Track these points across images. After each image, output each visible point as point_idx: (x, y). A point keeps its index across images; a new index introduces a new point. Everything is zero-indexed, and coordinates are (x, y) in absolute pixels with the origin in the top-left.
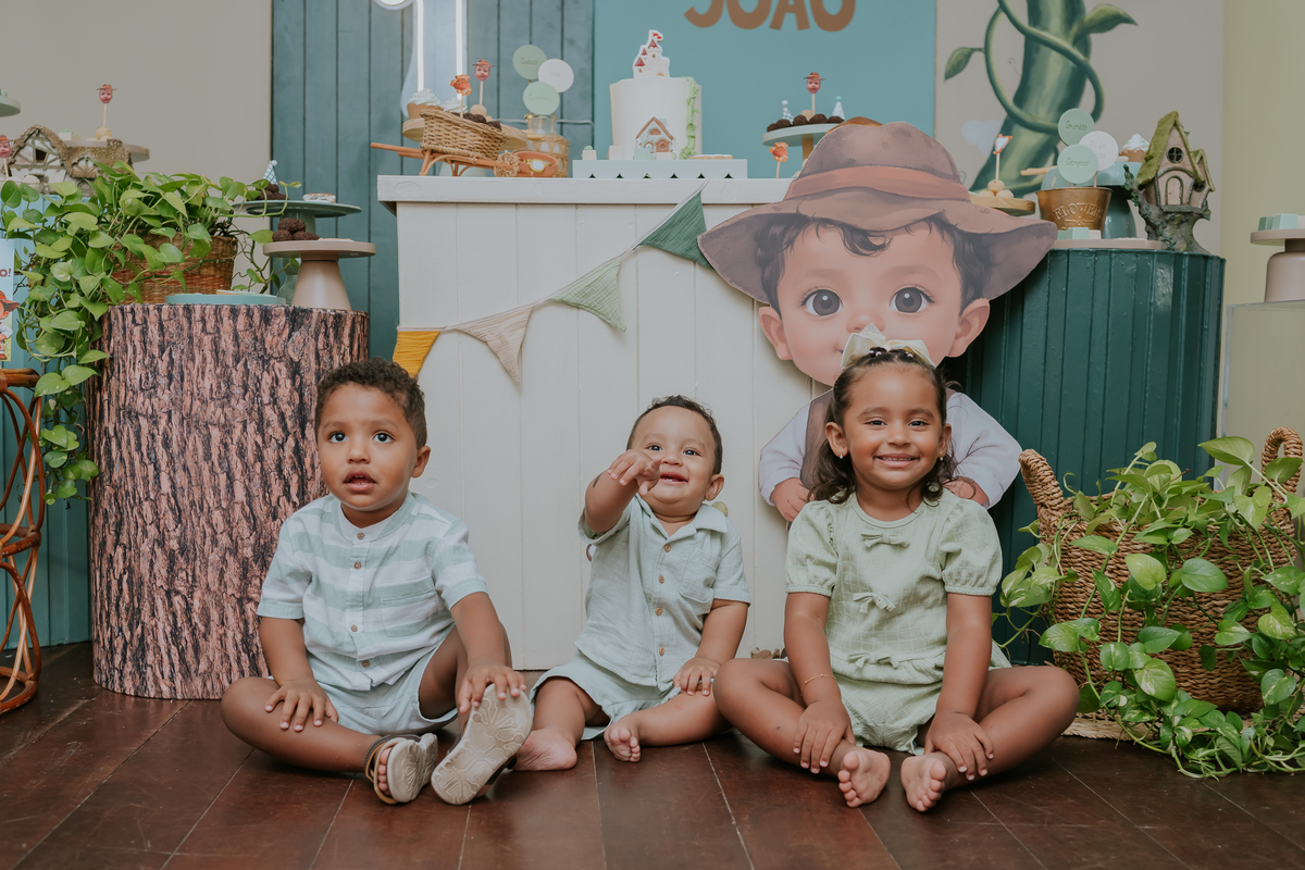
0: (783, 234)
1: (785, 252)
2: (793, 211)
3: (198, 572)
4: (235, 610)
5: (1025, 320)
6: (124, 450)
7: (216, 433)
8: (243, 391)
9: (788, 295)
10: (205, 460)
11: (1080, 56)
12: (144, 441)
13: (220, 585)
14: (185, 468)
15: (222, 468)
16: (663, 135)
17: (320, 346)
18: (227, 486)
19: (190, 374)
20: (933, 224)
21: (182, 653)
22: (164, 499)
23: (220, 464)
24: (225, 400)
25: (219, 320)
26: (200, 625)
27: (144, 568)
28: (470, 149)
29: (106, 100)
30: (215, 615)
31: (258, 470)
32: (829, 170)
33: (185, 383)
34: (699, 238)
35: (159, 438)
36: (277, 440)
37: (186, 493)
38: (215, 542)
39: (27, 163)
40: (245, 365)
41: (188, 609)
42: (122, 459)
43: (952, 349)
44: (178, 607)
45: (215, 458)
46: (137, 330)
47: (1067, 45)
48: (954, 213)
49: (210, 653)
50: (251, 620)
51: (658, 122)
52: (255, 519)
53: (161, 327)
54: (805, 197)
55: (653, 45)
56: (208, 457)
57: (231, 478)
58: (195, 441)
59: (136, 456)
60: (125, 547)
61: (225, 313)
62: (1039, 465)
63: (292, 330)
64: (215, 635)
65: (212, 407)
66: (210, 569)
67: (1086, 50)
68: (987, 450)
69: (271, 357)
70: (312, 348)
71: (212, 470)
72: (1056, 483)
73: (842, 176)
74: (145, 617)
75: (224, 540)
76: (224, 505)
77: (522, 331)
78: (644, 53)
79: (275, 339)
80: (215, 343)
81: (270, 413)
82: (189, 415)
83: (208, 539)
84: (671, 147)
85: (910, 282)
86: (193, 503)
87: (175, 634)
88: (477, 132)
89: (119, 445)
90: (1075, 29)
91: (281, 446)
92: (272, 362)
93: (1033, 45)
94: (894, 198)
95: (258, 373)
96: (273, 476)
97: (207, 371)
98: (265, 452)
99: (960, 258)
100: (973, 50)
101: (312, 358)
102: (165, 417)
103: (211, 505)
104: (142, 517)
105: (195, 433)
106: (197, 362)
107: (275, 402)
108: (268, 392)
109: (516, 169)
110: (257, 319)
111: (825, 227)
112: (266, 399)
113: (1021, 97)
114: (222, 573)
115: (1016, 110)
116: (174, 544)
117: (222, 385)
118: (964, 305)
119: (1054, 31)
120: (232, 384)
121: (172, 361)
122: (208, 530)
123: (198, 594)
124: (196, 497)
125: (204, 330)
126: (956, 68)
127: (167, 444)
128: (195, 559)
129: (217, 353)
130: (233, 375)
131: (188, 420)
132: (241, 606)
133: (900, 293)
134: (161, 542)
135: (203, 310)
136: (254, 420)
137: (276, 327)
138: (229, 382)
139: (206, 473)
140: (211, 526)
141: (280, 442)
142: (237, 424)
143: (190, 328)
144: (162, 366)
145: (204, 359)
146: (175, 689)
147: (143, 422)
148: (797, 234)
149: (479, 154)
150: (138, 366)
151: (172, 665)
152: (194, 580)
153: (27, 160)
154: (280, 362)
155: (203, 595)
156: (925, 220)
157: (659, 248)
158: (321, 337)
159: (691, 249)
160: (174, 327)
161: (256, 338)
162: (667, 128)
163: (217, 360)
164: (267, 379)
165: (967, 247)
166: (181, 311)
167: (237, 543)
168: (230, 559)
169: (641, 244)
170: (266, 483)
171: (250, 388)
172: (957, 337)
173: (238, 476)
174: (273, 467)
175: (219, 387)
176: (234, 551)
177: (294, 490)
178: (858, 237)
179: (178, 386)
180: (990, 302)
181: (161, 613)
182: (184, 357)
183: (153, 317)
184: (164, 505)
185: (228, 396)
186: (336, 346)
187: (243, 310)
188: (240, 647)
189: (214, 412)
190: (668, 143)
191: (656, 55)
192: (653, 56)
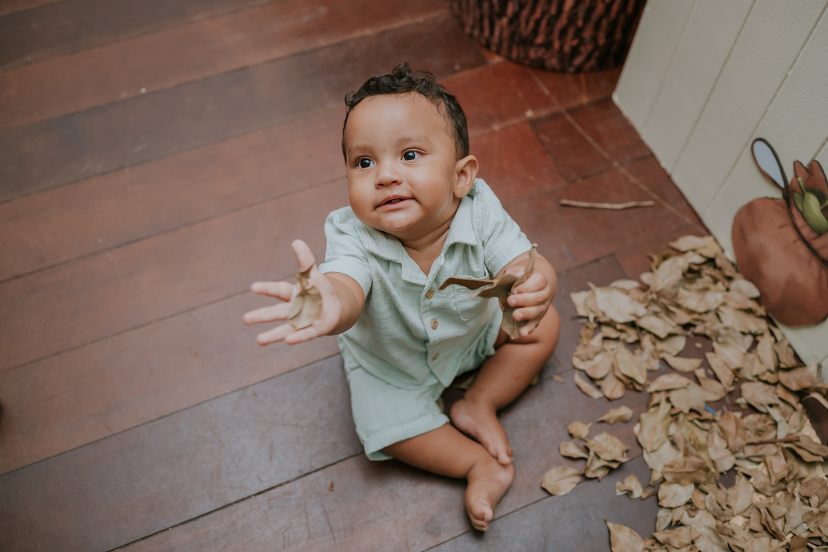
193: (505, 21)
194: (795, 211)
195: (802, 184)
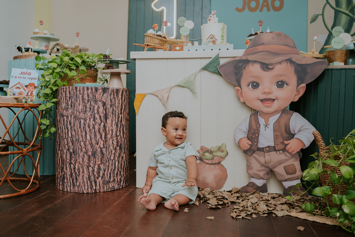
0: (242, 65)
1: (243, 71)
2: (245, 58)
3: (77, 158)
4: (86, 169)
5: (318, 90)
6: (61, 125)
7: (82, 121)
8: (90, 110)
9: (244, 84)
10: (79, 128)
11: (352, 15)
12: (65, 123)
13: (83, 162)
14: (75, 130)
15: (84, 130)
16: (214, 39)
17: (112, 98)
18: (85, 135)
19: (76, 105)
20: (288, 62)
21: (73, 180)
22: (69, 138)
23: (83, 129)
24: (85, 112)
25: (84, 91)
26: (77, 172)
27: (65, 156)
28: (156, 44)
29: (78, 36)
30: (81, 170)
31: (93, 131)
32: (256, 46)
33: (75, 107)
34: (218, 67)
35: (69, 122)
36: (99, 123)
37: (75, 137)
38: (82, 150)
39: (55, 52)
40: (90, 103)
41: (75, 168)
42: (60, 127)
43: (294, 99)
44: (72, 167)
45: (82, 128)
46: (64, 93)
47: (347, 12)
48: (295, 58)
49: (80, 180)
50: (91, 172)
51: (212, 35)
52: (92, 144)
53: (70, 93)
54: (249, 54)
55: (213, 15)
56: (80, 127)
57: (86, 133)
58: (77, 123)
59: (63, 127)
60: (61, 151)
61: (85, 89)
62: (318, 135)
63: (104, 93)
64: (81, 176)
65: (81, 114)
66: (80, 157)
68: (305, 130)
69: (97, 101)
70: (109, 98)
71: (81, 131)
72: (323, 141)
73: (260, 48)
74: (65, 170)
75: (84, 150)
76: (84, 140)
77: (168, 94)
79: (99, 96)
80: (83, 97)
81: (97, 116)
82: (76, 116)
83: (80, 149)
85: (281, 79)
86: (76, 140)
87: (71, 175)
88: (158, 39)
89: (60, 124)
90: (350, 7)
91: (100, 125)
92: (98, 102)
93: (337, 13)
94: (276, 54)
95: (94, 105)
96: (97, 133)
97: (80, 104)
98: (95, 126)
99: (297, 72)
100: (319, 15)
101: (109, 101)
102: (70, 116)
103: (81, 140)
104: (64, 143)
105: (77, 121)
106: (78, 102)
107: (98, 113)
108: (96, 110)
109: (168, 49)
110: (94, 90)
111: (255, 63)
112: (96, 112)
114: (83, 159)
116: (71, 150)
117: (84, 108)
118: (298, 86)
119: (343, 8)
120: (87, 108)
121: (72, 102)
122: (80, 147)
123: (77, 164)
124: (77, 138)
125: (80, 93)
126: (314, 20)
127: (70, 124)
128: (76, 155)
129: (83, 99)
130: (87, 105)
131: (75, 117)
132: (88, 168)
133: (278, 82)
134: (68, 150)
135: (80, 88)
136: (92, 117)
137: (99, 92)
138: (86, 107)
139: (80, 132)
140: (81, 146)
141: (100, 124)
142: (88, 119)
143: (76, 93)
144: (70, 103)
145: (80, 101)
146: (71, 189)
147: (65, 118)
148: (247, 65)
149: (159, 45)
150: (64, 103)
151: (70, 183)
152: (76, 160)
153: (55, 51)
154: (100, 102)
155: (78, 164)
156: (285, 60)
157: (207, 70)
158: (112, 95)
159: (216, 70)
160: (73, 93)
161: (93, 96)
162: (215, 37)
163: (83, 101)
164: (96, 107)
165: (299, 68)
166: (74, 88)
167: (87, 151)
168: (85, 155)
169: (201, 69)
170: (95, 135)
171: (92, 109)
172: (296, 95)
173: (88, 133)
174: (97, 130)
175: (83, 109)
176: (86, 153)
177: (103, 137)
178: (265, 66)
179: (73, 108)
180: (306, 85)
181: (68, 169)
182: (75, 100)
183: (68, 90)
184: (69, 140)
185: (86, 111)
186: (117, 98)
187: (90, 88)
188: (88, 179)
189: (82, 115)
190: (215, 41)
191: (214, 17)
192: (213, 17)
193: (100, 178)
194: (205, 160)
195: (202, 153)
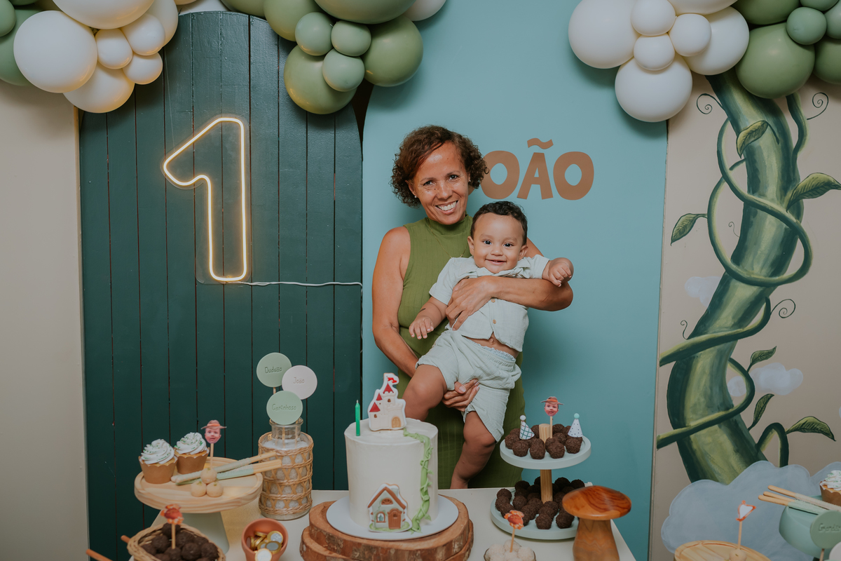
11: (792, 218)
16: (395, 505)
47: (781, 209)
51: (390, 492)
55: (388, 389)
67: (799, 215)
78: (379, 398)
84: (403, 516)
90: (789, 194)
93: (751, 211)
113: (738, 256)
115: (734, 267)
119: (771, 197)
126: (682, 232)
162: (399, 497)
190: (401, 512)
191: (392, 399)
192: (389, 401)
